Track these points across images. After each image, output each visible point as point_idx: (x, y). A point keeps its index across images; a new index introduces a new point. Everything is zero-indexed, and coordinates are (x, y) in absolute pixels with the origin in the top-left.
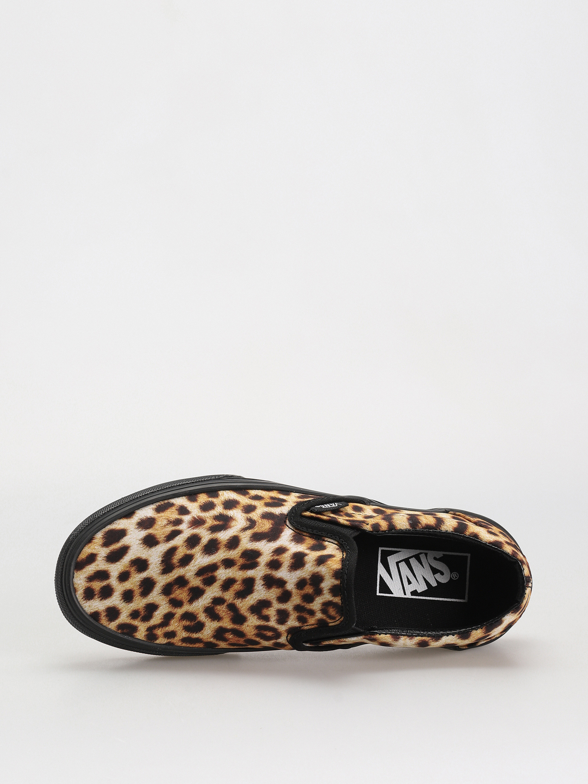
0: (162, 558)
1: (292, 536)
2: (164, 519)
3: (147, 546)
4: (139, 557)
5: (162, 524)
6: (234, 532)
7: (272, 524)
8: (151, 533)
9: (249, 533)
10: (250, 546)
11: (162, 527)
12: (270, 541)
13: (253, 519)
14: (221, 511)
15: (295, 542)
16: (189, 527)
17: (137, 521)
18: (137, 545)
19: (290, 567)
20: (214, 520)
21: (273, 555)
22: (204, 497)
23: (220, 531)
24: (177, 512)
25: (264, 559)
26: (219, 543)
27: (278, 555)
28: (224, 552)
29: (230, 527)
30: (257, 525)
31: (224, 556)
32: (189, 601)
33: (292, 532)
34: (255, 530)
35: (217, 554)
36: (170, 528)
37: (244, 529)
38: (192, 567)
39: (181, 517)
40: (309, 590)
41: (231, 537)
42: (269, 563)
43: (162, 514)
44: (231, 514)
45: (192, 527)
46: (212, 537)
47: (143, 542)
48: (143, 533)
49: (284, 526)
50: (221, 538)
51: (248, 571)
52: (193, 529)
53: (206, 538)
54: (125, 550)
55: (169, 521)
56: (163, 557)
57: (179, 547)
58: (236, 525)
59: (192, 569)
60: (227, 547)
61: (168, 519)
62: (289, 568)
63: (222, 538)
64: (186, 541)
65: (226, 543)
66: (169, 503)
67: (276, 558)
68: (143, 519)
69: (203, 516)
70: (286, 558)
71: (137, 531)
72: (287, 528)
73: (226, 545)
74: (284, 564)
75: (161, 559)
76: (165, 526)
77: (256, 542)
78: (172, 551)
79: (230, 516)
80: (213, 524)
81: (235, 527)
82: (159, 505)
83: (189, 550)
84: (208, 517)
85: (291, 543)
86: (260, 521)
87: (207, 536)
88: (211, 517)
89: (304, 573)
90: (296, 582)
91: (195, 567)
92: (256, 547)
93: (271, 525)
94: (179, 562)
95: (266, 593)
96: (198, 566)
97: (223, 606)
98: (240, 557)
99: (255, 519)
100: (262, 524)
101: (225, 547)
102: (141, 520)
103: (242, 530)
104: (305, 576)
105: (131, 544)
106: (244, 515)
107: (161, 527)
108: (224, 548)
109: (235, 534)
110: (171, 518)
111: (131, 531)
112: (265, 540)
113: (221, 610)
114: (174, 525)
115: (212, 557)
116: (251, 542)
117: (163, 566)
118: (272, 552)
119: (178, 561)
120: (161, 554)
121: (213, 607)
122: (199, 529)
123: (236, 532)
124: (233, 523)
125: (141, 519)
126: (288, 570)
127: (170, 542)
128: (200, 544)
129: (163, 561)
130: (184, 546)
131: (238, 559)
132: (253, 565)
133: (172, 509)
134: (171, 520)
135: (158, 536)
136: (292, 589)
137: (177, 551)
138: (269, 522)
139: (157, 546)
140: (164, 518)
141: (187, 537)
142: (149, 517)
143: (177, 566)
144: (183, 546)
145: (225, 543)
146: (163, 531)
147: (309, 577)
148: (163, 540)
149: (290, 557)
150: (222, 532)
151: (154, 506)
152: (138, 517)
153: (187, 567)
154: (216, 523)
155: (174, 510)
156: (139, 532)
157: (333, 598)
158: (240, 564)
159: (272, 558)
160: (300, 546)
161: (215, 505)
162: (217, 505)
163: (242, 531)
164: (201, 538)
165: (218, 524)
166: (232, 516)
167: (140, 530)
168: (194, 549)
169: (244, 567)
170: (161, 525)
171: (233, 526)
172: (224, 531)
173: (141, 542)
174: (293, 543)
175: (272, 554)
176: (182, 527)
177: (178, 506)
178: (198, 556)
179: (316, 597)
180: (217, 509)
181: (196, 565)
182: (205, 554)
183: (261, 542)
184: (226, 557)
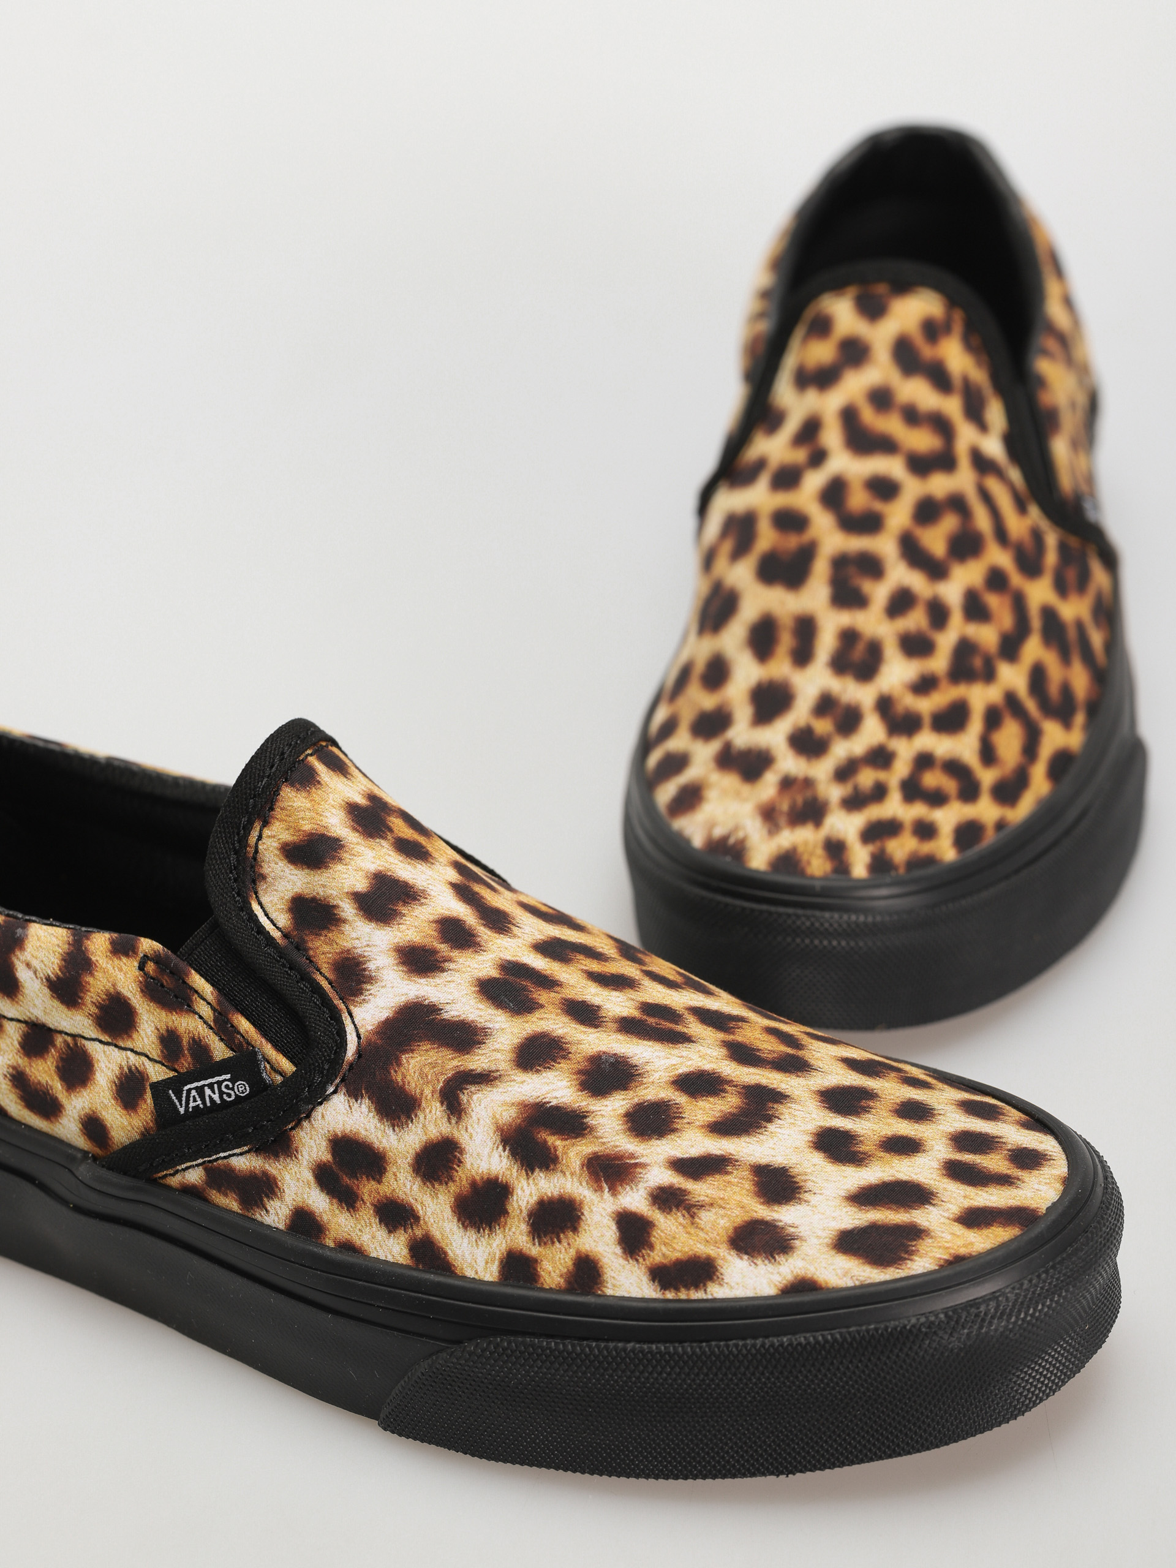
0: (765, 1127)
1: (362, 994)
2: (702, 1230)
3: (794, 1177)
4: (831, 1162)
5: (716, 1214)
6: (522, 1083)
7: (399, 1064)
8: (763, 1203)
9: (478, 1061)
10: (499, 1019)
11: (721, 1207)
12: (434, 1009)
13: (444, 1107)
14: (524, 1182)
15: (365, 970)
16: (643, 1166)
17: (787, 1260)
18: (821, 1194)
19: (419, 900)
20: (557, 1157)
21: (445, 961)
22: (550, 1269)
23: (557, 1108)
24: (656, 1236)
25: (476, 966)
26: (579, 1072)
27: (434, 952)
28: (579, 1043)
29: (526, 1106)
30: (442, 1078)
31: (585, 1033)
33: (356, 1011)
34: (455, 1063)
35: (603, 1048)
36: (700, 1189)
37: (485, 1078)
38: (690, 1059)
39: (650, 1213)
40: (400, 828)
41: (538, 1071)
42: (469, 947)
43: (702, 1249)
44: (500, 1156)
45: (633, 1161)
46: (592, 1101)
47: (800, 1193)
48: (786, 1215)
49: (369, 1042)
50: (569, 1084)
51: (540, 968)
52: (632, 1156)
53: (610, 1108)
54: (865, 1197)
55: (693, 1217)
56: (760, 1127)
57: (703, 1127)
58: (504, 1104)
59: (695, 1057)
60: (562, 1049)
61: (693, 1224)
62: (423, 901)
63: (565, 1083)
64: (674, 1130)
65: (559, 1063)
66: (664, 1286)
67: (442, 946)
68: (767, 1258)
69: (584, 1184)
70: (416, 927)
71: (803, 1230)
72: (362, 1031)
73: (564, 1057)
74: (432, 918)
75: (771, 1127)
76: (712, 1205)
77: (473, 1022)
78: (726, 1127)
79: (504, 1151)
80: (567, 1142)
81: (508, 1099)
82: (697, 1287)
83: (676, 1104)
84: (572, 1174)
85: (378, 969)
86: (428, 1091)
87: (602, 1112)
88: (562, 1171)
89: (391, 860)
90: (424, 864)
91: (684, 1054)
92: (481, 1006)
93: (405, 1061)
94: (724, 1091)
95: (520, 916)
96: (675, 1052)
98: (542, 1006)
99: (438, 1104)
100: (427, 1076)
101: (570, 1053)
102: (774, 1258)
103: (496, 1078)
104: (391, 853)
105: (838, 1202)
106: (463, 1138)
107: (724, 1208)
108: (572, 1051)
109: (520, 1076)
110: (680, 1224)
111: (818, 1237)
112: (446, 1016)
114: (683, 1192)
115: (623, 1051)
116: (490, 1028)
117: (773, 1108)
118: (443, 970)
119: (724, 1095)
120: (765, 1137)
122: (617, 1146)
123: (515, 1080)
124: (509, 1116)
125: (770, 1262)
126: (426, 898)
127: (718, 1152)
128: (636, 1100)
129: (769, 1119)
130: (685, 1121)
131: (550, 1008)
132: (514, 969)
133: (664, 1255)
134: (684, 1216)
135: (748, 1185)
136: (445, 866)
137: (714, 1119)
138: (404, 1076)
139: (764, 1161)
140: (701, 1234)
141: (664, 1141)
142: (746, 1257)
143: (734, 1086)
144: (689, 1123)
145: (564, 1065)
146: (723, 1192)
147: (384, 843)
148: (737, 1170)
149: (402, 921)
150: (554, 1103)
151: (716, 1291)
152: (778, 1273)
153: (707, 1066)
154: (558, 1143)
155: (660, 1249)
156: (797, 1223)
158: (552, 995)
159: (455, 954)
160: (357, 943)
161: (531, 1214)
162: (525, 1213)
163: (495, 1075)
164: (625, 1116)
165: (553, 1134)
166: (501, 1148)
167: (792, 1230)
168: (662, 1098)
169: (548, 983)
170: (722, 1212)
171: (513, 1104)
172: (547, 1100)
173: (806, 1196)
174: (371, 966)
175: (446, 964)
176: (660, 1176)
177: (641, 1260)
178: (660, 1073)
180: (531, 1195)
181: (679, 1057)
182: (637, 1066)
183: (459, 1016)
184: (582, 1028)
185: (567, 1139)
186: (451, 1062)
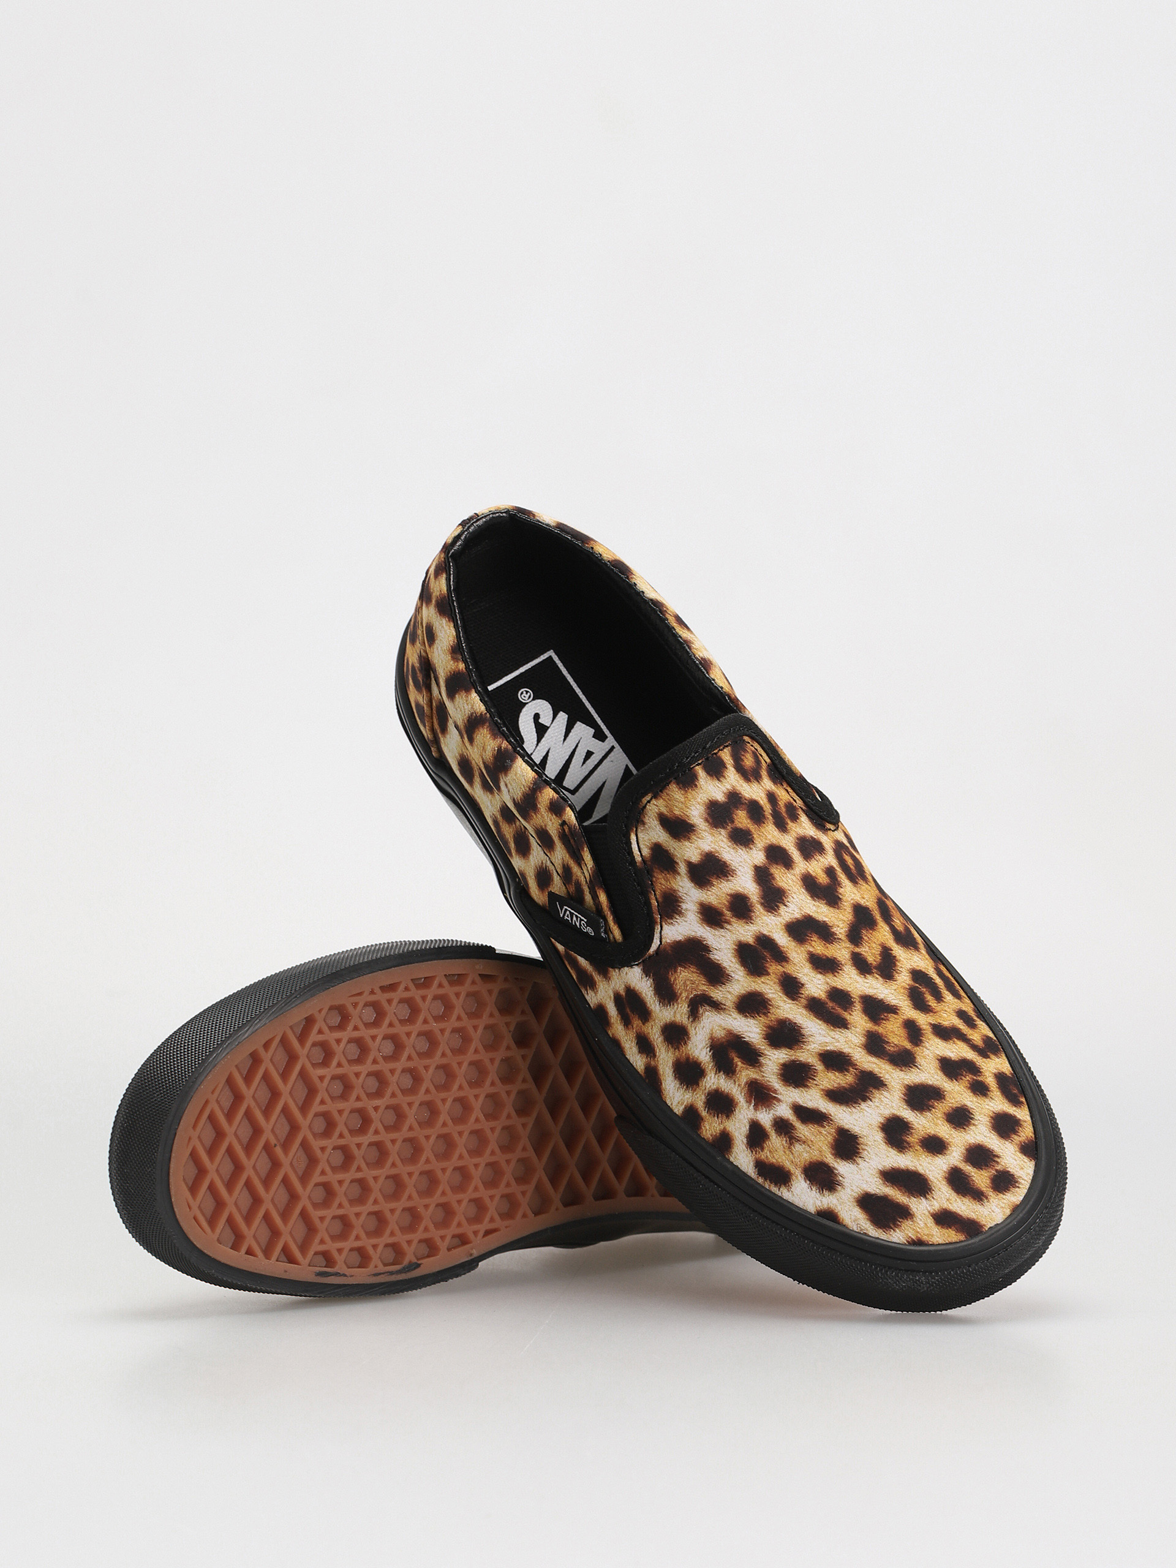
0: (860, 1104)
1: (672, 919)
2: (792, 1154)
3: (858, 1144)
4: (886, 1143)
5: (804, 1149)
6: (735, 1019)
7: (676, 971)
8: (833, 1155)
9: (717, 994)
10: (740, 973)
11: (809, 1146)
12: (707, 949)
13: (689, 1009)
14: (713, 1073)
15: (679, 906)
16: (779, 1100)
17: (829, 1196)
18: (868, 1162)
19: (728, 877)
20: (735, 1071)
21: (726, 923)
22: (708, 1128)
23: (747, 1043)
24: (768, 1144)
25: (742, 932)
26: (769, 1027)
27: (721, 914)
28: (778, 1007)
29: (731, 1033)
30: (695, 993)
31: (785, 1001)
32: (896, 1013)
33: (665, 927)
34: (704, 988)
35: (790, 1017)
36: (803, 1130)
37: (717, 1006)
38: (839, 1042)
39: (770, 1130)
40: (742, 819)
41: (746, 1016)
42: (744, 918)
43: (788, 1165)
44: (707, 1053)
45: (774, 1095)
46: (768, 1048)
47: (856, 1156)
48: (842, 1168)
49: (664, 949)
50: (760, 1032)
51: (781, 944)
52: (775, 1091)
53: (776, 1057)
54: (891, 1176)
55: (791, 1144)
56: (856, 1103)
57: (823, 1090)
58: (720, 1026)
59: (842, 1040)
60: (766, 1008)
61: (789, 1148)
62: (730, 878)
63: (758, 1030)
64: (806, 1086)
65: (760, 1017)
66: (760, 1174)
67: (728, 913)
68: (819, 1189)
69: (743, 1094)
70: (717, 895)
71: (846, 1182)
72: (663, 940)
73: (765, 1014)
74: (730, 892)
75: (863, 1105)
76: (805, 1142)
77: (725, 968)
78: (837, 1096)
79: (710, 1052)
80: (744, 1066)
81: (723, 1025)
82: (776, 1185)
83: (816, 1070)
84: (739, 1085)
85: (686, 909)
86: (684, 995)
87: (771, 1058)
88: (734, 1081)
89: (722, 844)
90: (744, 849)
91: (837, 1036)
92: (734, 960)
93: (679, 971)
94: (848, 1071)
95: (795, 893)
96: (832, 1033)
97: (864, 953)
98: (768, 974)
99: (687, 1005)
100: (687, 986)
101: (769, 1012)
102: (823, 1191)
103: (722, 1009)
104: (725, 840)
105: (874, 1172)
106: (692, 1031)
107: (810, 1147)
108: (771, 1012)
109: (735, 1014)
110: (783, 1145)
111: (853, 1191)
112: (712, 957)
113: (870, 952)
114: (792, 1127)
115: (801, 1022)
116: (731, 977)
117: (870, 1092)
118: (722, 928)
119: (846, 1073)
120: (856, 1111)
121: (876, 968)
122: (769, 1082)
123: (731, 1015)
124: (720, 1034)
125: (819, 1192)
126: (733, 877)
127: (824, 1111)
128: (793, 1057)
129: (865, 1099)
130: (815, 1082)
131: (773, 976)
132: (765, 942)
133: (767, 1157)
134: (786, 1141)
135: (830, 1139)
136: (760, 850)
137: (832, 1088)
138: (675, 979)
139: (847, 1127)
140: (791, 1156)
141: (797, 1091)
142: (808, 1182)
143: (856, 1069)
144: (816, 1085)
145: (762, 1019)
146: (814, 1137)
147: (723, 832)
148: (829, 1126)
149: (710, 889)
150: (747, 1039)
151: (785, 1193)
152: (821, 1201)
153: (846, 1050)
154: (739, 1063)
155: (766, 1153)
156: (845, 1175)
157: (728, 766)
158: (779, 967)
159: (733, 920)
160: (681, 889)
161: (709, 1094)
162: (707, 1091)
163: (723, 1006)
164: (781, 1065)
165: (739, 1058)
166: (708, 1049)
167: (841, 1178)
168: (809, 1063)
169: (780, 957)
170: (808, 1149)
171: (725, 1029)
172: (743, 1036)
173: (859, 1160)
174: (684, 906)
175: (726, 925)
176: (784, 1111)
177: (754, 1153)
178: (815, 1045)
179: (746, 799)
180: (713, 1083)
181: (833, 1038)
182: (804, 1036)
183: (719, 960)
184: (785, 998)
185: (744, 1064)
186: (703, 987)
